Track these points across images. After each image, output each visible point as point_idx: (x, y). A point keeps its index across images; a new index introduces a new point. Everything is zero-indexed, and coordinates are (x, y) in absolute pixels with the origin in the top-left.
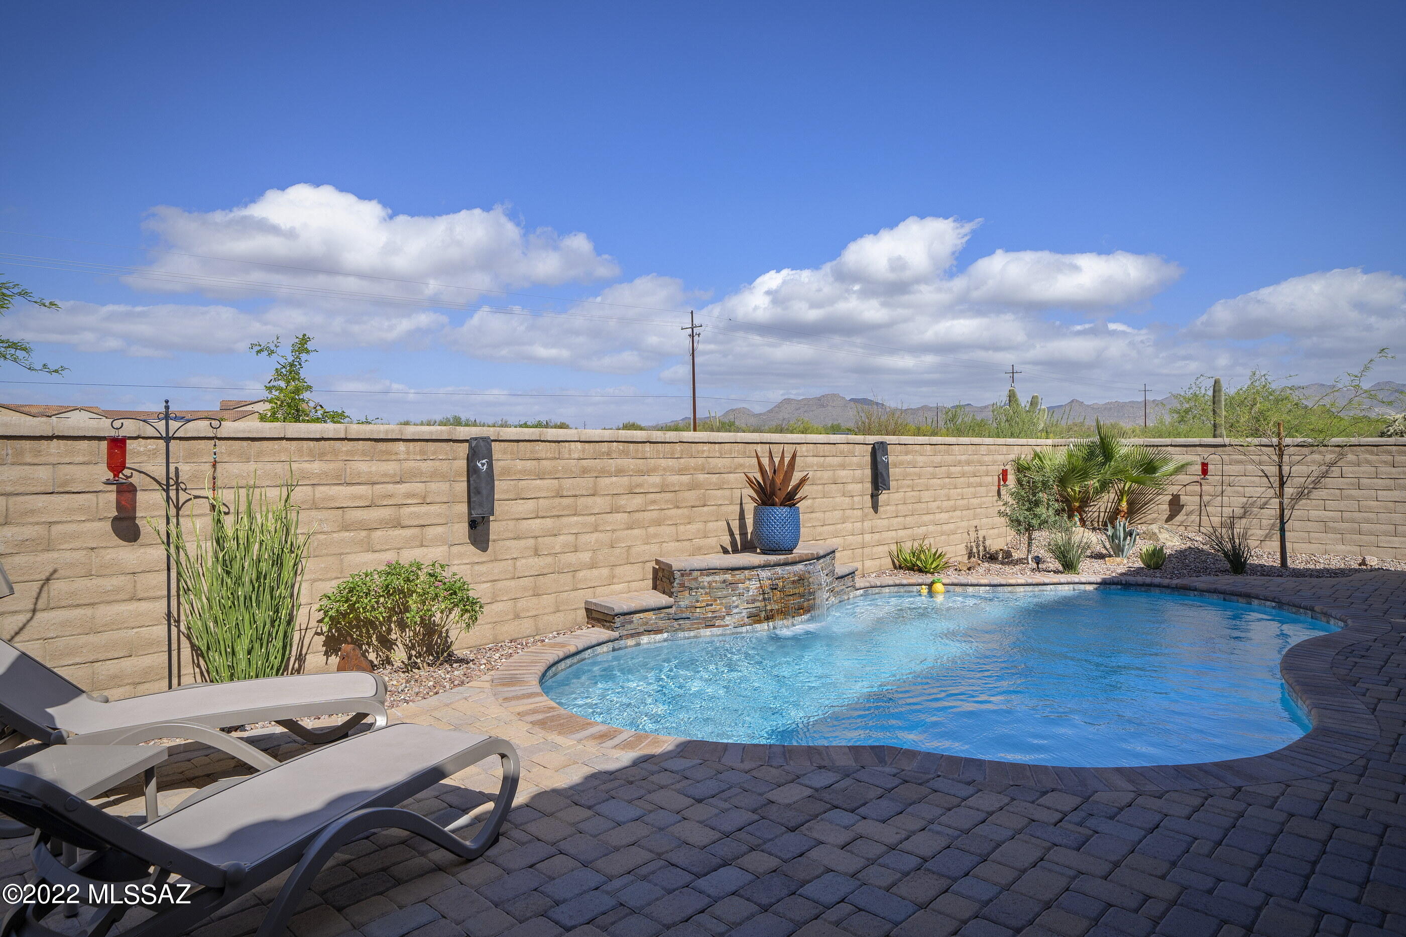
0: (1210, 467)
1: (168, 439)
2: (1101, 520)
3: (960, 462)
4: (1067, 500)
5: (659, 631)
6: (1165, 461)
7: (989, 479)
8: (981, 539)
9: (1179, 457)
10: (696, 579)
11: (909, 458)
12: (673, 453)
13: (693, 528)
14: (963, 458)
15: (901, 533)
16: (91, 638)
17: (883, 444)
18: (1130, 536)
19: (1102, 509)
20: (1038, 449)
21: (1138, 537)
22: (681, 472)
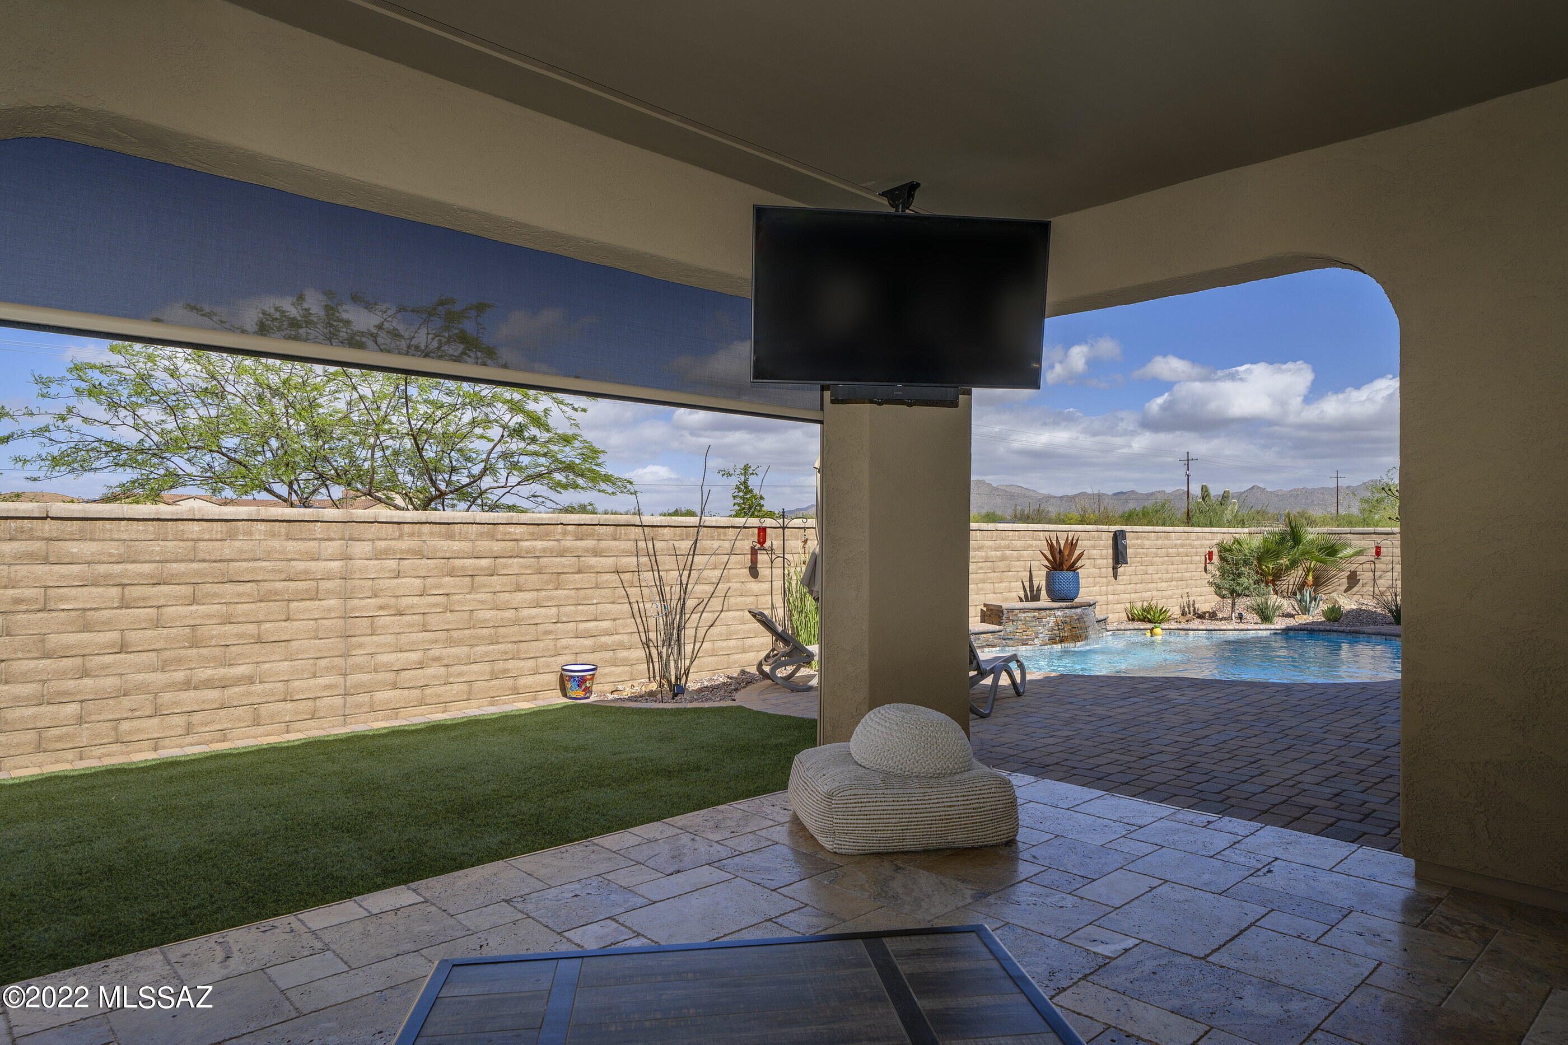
0: (1383, 550)
1: (784, 528)
2: (1290, 591)
3: (1176, 545)
4: (1263, 574)
5: (994, 646)
6: (1345, 546)
7: (1198, 558)
8: (1191, 603)
9: (1358, 543)
10: (1016, 615)
11: (1139, 542)
12: (992, 537)
13: (1003, 585)
14: (1178, 542)
15: (1133, 596)
16: (742, 626)
17: (1123, 532)
18: (1315, 601)
19: (1291, 582)
20: (1237, 536)
21: (1321, 602)
22: (996, 549)
